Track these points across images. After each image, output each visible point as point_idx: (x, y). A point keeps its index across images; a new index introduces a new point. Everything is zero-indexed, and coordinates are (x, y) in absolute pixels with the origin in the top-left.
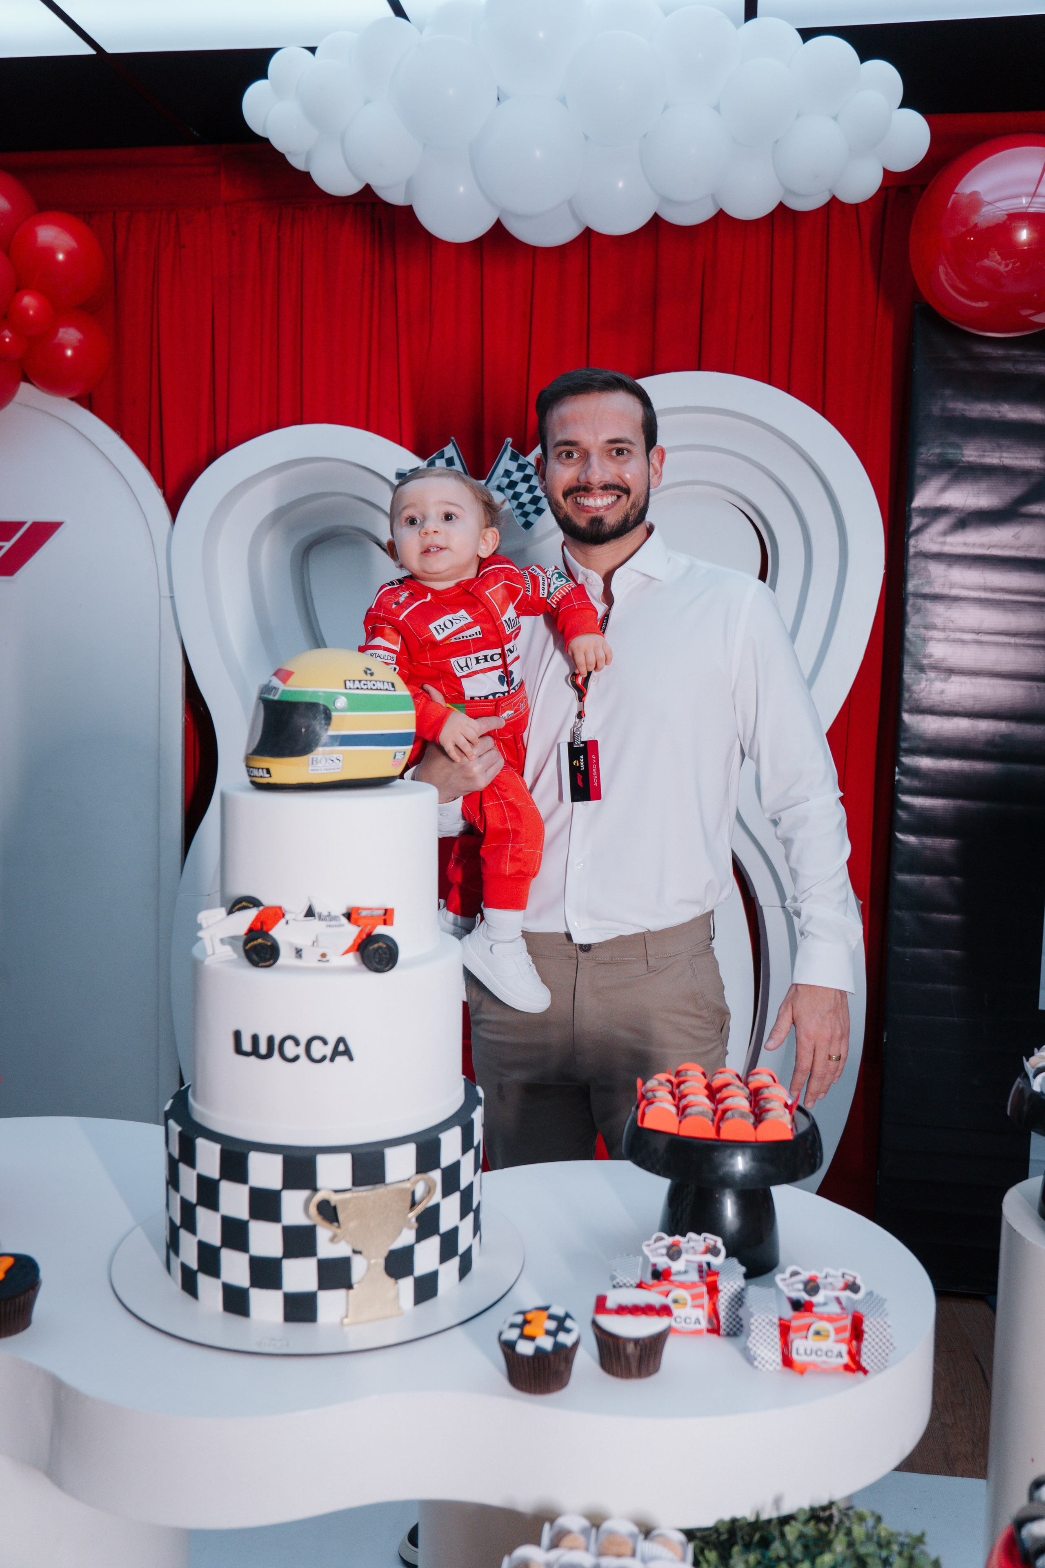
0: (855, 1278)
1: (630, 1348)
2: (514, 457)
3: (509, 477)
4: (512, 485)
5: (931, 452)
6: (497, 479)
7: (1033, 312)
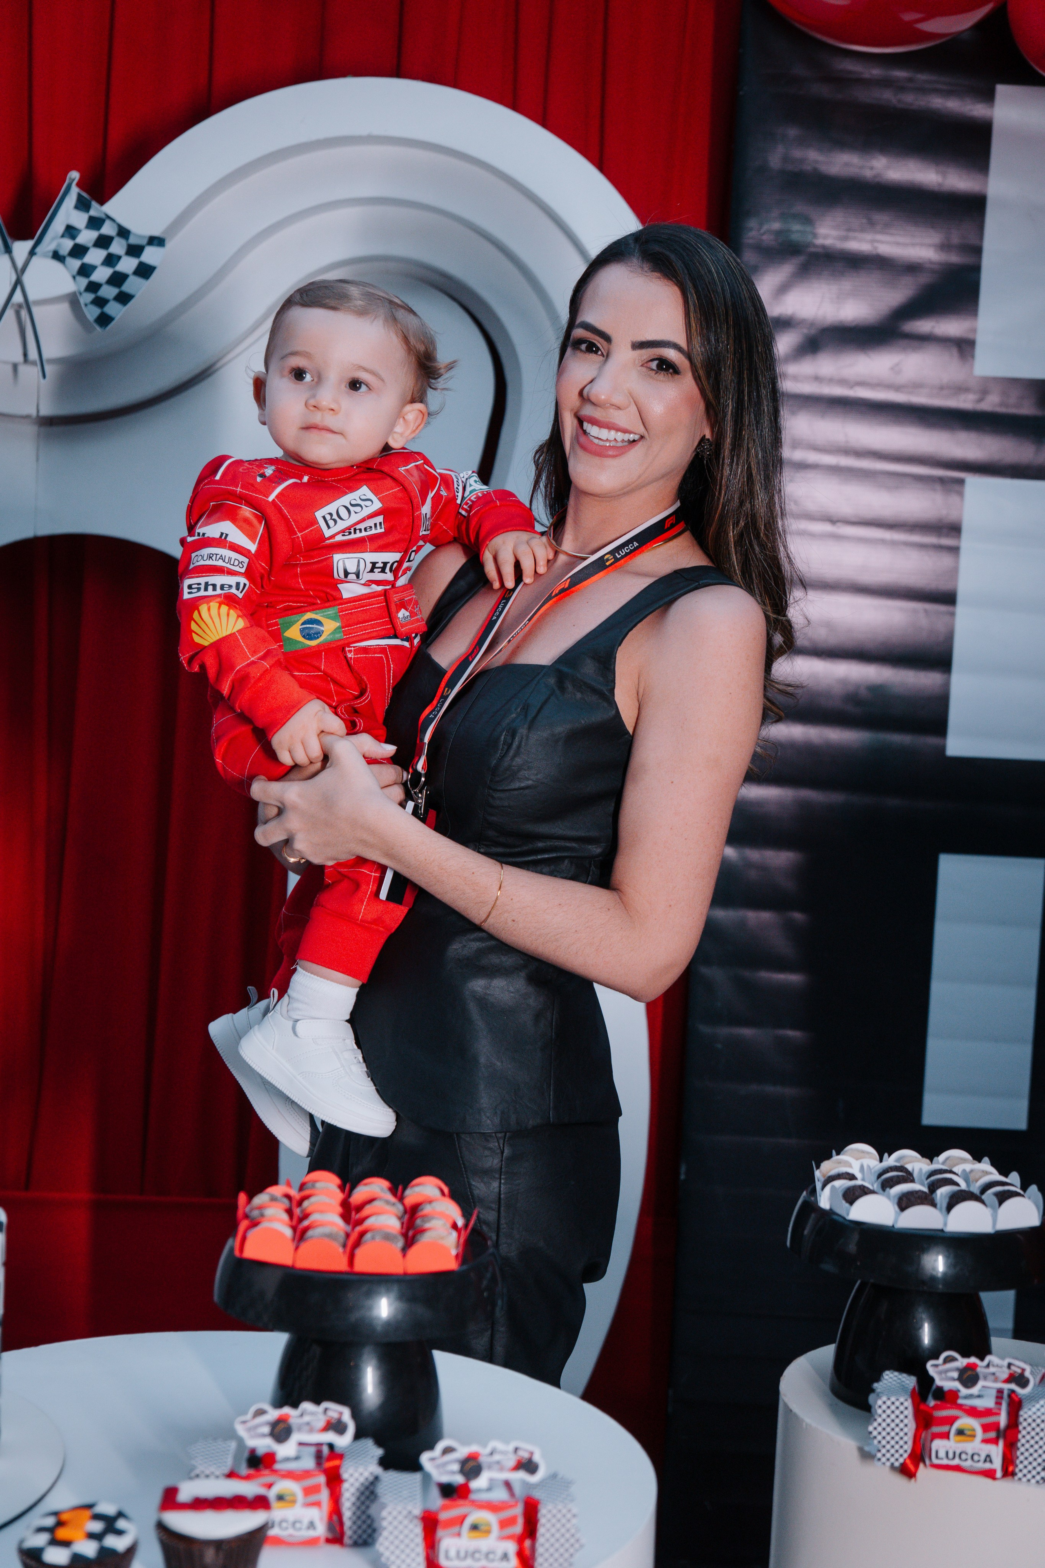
0: (532, 1453)
1: (210, 1555)
2: (82, 205)
3: (73, 237)
4: (79, 251)
5: (765, 227)
6: (54, 239)
7: (918, 16)
